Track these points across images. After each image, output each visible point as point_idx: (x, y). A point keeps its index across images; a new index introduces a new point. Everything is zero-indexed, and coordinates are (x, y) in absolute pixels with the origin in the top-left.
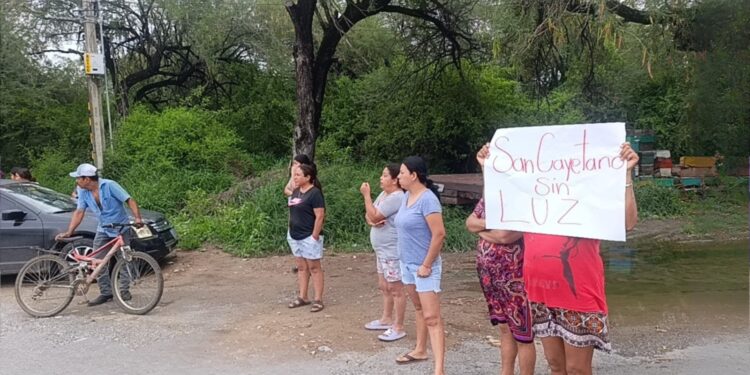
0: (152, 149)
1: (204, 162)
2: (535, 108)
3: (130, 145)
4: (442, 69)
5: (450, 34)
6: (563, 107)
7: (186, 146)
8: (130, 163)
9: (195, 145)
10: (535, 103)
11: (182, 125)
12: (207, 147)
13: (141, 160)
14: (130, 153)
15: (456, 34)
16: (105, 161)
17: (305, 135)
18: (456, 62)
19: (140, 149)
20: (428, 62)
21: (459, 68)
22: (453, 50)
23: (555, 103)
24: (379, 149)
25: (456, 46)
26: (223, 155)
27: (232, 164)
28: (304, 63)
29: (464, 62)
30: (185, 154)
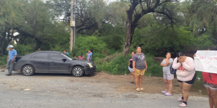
0: (84, 46)
1: (98, 50)
2: (196, 40)
3: (78, 45)
4: (167, 28)
5: (171, 19)
6: (205, 40)
7: (93, 46)
8: (79, 50)
9: (96, 46)
10: (196, 38)
11: (93, 40)
12: (99, 46)
13: (82, 49)
14: (79, 47)
15: (172, 18)
16: (73, 49)
17: (128, 45)
18: (172, 26)
19: (81, 46)
20: (163, 25)
21: (173, 28)
22: (171, 23)
23: (203, 38)
24: (146, 50)
25: (172, 22)
26: (102, 49)
27: (104, 51)
28: (129, 25)
29: (175, 26)
30: (93, 48)
